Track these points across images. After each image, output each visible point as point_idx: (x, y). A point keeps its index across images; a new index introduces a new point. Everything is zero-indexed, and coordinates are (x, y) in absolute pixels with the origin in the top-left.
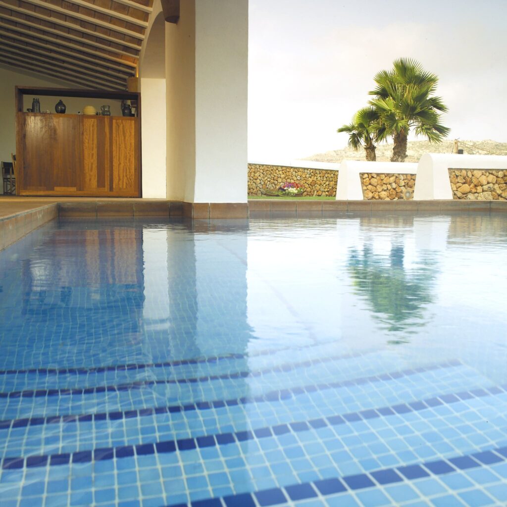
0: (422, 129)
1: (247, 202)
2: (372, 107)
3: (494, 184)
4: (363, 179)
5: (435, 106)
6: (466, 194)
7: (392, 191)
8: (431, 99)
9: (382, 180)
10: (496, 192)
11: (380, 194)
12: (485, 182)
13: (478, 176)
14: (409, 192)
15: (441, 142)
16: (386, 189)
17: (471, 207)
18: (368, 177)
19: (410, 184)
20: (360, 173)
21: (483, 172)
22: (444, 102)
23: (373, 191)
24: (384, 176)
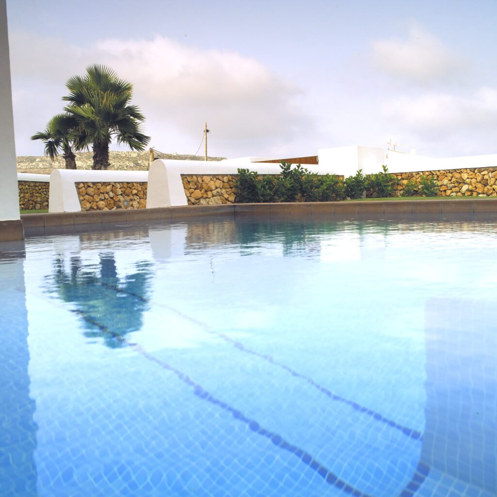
0: (125, 137)
1: (19, 219)
2: (68, 113)
3: (221, 189)
4: (79, 189)
5: (131, 115)
6: (199, 199)
7: (110, 201)
8: (128, 108)
9: (99, 189)
10: (223, 197)
11: (98, 204)
12: (213, 188)
13: (207, 182)
14: (126, 201)
15: (144, 150)
16: (103, 198)
17: (219, 212)
18: (84, 187)
19: (127, 192)
20: (75, 183)
21: (211, 177)
22: (141, 111)
23: (90, 201)
24: (100, 185)
